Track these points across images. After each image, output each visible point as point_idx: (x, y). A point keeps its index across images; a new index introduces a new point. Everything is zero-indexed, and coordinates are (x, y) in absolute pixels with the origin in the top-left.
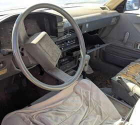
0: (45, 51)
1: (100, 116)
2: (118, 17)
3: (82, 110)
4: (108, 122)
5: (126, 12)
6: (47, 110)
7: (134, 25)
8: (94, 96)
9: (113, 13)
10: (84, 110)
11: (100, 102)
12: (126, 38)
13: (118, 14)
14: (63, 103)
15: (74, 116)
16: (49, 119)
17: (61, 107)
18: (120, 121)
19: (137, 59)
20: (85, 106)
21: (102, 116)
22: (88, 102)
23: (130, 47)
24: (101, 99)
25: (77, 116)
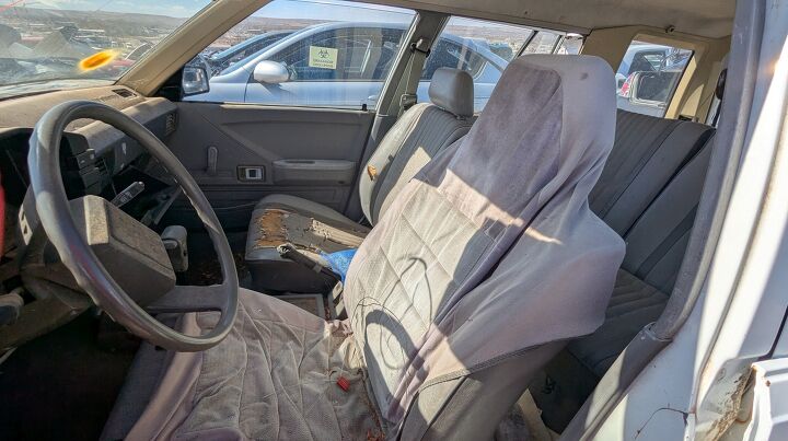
0: (138, 251)
1: (292, 342)
2: (175, 113)
3: (256, 354)
4: (312, 341)
5: (185, 99)
6: (182, 414)
7: (223, 128)
8: (256, 312)
9: (160, 105)
10: (259, 352)
11: (275, 315)
12: (213, 160)
13: (172, 106)
14: (202, 369)
15: (251, 378)
16: (211, 424)
17: (206, 381)
18: (328, 327)
19: (259, 199)
20: (252, 343)
21: (294, 339)
22: (253, 330)
23: (228, 179)
24: (273, 309)
25: (257, 375)
